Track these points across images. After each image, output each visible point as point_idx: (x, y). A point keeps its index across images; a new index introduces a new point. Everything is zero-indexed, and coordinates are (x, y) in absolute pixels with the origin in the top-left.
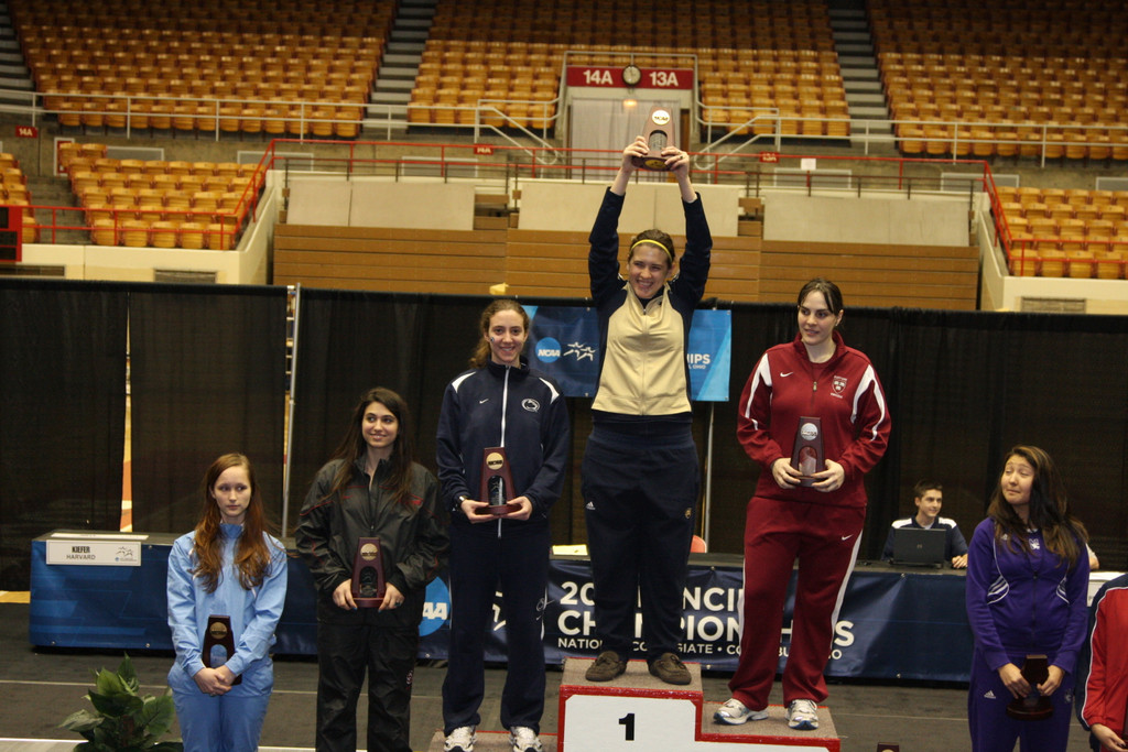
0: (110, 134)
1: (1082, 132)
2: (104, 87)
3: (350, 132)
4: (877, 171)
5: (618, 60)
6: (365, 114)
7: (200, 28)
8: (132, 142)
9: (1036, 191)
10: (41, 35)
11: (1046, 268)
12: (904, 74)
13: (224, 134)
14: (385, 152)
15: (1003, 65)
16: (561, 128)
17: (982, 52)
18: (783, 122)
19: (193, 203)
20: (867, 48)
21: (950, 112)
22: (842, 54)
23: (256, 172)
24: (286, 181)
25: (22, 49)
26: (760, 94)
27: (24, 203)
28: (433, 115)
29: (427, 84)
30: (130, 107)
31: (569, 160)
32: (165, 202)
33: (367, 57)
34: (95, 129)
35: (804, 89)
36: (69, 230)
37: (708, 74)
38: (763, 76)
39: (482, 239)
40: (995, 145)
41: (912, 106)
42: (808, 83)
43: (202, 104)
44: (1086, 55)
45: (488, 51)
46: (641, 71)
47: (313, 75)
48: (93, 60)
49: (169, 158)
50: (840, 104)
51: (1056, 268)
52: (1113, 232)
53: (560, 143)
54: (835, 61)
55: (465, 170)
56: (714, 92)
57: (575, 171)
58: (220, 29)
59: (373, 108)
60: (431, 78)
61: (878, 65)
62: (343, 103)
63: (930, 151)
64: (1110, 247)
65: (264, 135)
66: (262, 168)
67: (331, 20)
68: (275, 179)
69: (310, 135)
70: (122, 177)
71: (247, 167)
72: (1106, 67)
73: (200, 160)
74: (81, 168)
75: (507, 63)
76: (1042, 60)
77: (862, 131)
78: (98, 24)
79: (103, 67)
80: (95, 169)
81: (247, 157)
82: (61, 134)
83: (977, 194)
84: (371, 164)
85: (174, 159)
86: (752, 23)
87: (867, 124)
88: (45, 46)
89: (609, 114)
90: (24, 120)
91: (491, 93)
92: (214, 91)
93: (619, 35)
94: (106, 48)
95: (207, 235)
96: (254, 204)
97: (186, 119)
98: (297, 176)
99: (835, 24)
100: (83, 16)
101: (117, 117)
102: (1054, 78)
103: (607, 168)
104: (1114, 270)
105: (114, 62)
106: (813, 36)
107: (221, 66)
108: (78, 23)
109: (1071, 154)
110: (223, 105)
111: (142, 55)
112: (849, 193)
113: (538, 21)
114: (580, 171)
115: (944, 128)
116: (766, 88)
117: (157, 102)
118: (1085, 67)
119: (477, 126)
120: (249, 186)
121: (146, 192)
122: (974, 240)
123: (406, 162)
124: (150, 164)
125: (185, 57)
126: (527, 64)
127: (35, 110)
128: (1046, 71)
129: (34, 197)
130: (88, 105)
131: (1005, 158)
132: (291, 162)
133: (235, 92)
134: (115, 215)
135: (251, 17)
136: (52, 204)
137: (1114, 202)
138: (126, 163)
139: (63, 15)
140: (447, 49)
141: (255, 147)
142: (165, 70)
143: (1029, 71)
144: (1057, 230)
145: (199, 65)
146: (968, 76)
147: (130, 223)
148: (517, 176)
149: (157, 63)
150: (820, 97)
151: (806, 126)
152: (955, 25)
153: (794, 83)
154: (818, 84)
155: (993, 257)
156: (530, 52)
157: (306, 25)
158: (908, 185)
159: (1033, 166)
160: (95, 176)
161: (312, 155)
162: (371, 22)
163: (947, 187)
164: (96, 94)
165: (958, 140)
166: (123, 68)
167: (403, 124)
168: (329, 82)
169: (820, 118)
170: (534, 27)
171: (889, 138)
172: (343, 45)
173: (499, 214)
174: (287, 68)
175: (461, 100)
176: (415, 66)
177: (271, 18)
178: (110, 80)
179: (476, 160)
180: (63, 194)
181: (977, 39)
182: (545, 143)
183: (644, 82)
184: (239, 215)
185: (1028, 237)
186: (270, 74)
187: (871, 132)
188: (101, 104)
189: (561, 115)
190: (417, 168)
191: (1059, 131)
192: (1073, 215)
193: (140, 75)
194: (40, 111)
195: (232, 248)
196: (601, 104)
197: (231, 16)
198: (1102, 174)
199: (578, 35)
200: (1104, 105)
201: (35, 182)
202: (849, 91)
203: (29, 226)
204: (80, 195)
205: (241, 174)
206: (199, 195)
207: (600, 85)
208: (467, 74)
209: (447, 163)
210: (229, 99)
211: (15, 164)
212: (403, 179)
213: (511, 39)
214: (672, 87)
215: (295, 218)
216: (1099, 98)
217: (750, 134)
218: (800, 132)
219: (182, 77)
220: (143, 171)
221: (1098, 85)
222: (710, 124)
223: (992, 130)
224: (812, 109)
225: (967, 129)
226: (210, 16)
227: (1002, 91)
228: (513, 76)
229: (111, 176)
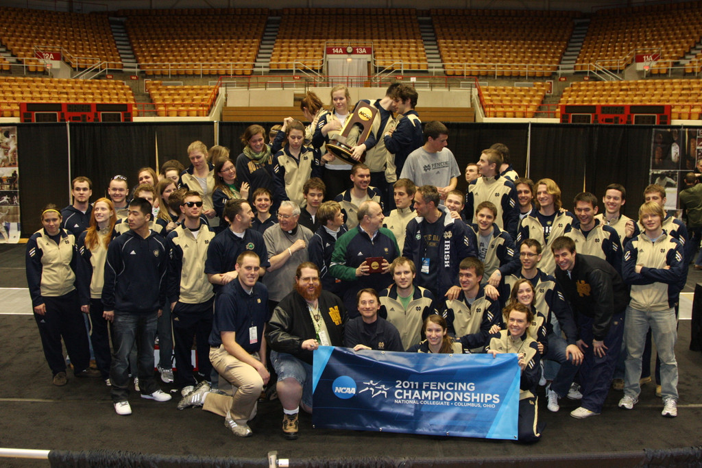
0: (164, 77)
1: (509, 66)
2: (161, 61)
3: (249, 73)
4: (438, 82)
5: (344, 44)
6: (254, 66)
7: (195, 38)
8: (171, 80)
9: (493, 87)
10: (139, 43)
11: (498, 114)
12: (446, 47)
13: (204, 75)
14: (261, 79)
15: (481, 43)
16: (325, 69)
17: (473, 39)
18: (404, 65)
19: (193, 100)
20: (434, 38)
21: (463, 60)
22: (424, 41)
23: (215, 88)
24: (226, 91)
25: (132, 49)
26: (396, 55)
27: (133, 102)
28: (278, 66)
29: (276, 55)
30: (170, 67)
31: (328, 80)
32: (183, 100)
33: (254, 46)
34: (158, 76)
35: (411, 53)
36: (150, 112)
37: (377, 49)
38: (397, 49)
40: (479, 72)
41: (450, 58)
42: (413, 51)
43: (195, 65)
44: (510, 40)
45: (298, 42)
46: (353, 48)
47: (235, 53)
48: (157, 51)
49: (184, 85)
50: (424, 58)
51: (501, 114)
52: (521, 101)
53: (324, 74)
54: (422, 43)
56: (379, 55)
58: (202, 38)
59: (257, 64)
60: (277, 53)
61: (437, 44)
62: (246, 63)
63: (457, 74)
64: (520, 107)
65: (218, 75)
66: (217, 87)
67: (241, 34)
68: (222, 90)
69: (234, 74)
70: (167, 92)
71: (212, 87)
72: (517, 44)
73: (195, 85)
74: (153, 89)
75: (305, 47)
76: (494, 41)
77: (432, 68)
78: (159, 39)
79: (160, 54)
80: (158, 89)
81: (212, 83)
82: (146, 78)
83: (473, 89)
85: (186, 85)
86: (392, 30)
87: (434, 65)
88: (140, 47)
89: (342, 64)
90: (133, 74)
91: (299, 57)
92: (200, 60)
93: (345, 36)
94: (162, 47)
95: (198, 111)
96: (214, 100)
97: (190, 71)
98: (230, 90)
99: (422, 30)
100: (153, 36)
101: (166, 71)
102: (499, 48)
104: (521, 115)
105: (164, 51)
106: (414, 34)
107: (202, 51)
108: (152, 39)
109: (506, 75)
110: (203, 65)
111: (174, 49)
112: (428, 89)
113: (316, 32)
115: (461, 66)
116: (398, 53)
117: (180, 65)
118: (510, 44)
119: (294, 69)
120: (213, 93)
121: (176, 97)
122: (472, 105)
124: (177, 87)
125: (190, 49)
126: (312, 47)
127: (137, 70)
128: (496, 45)
129: (137, 100)
130: (155, 67)
131: (483, 76)
132: (227, 84)
133: (207, 60)
134: (165, 106)
135: (213, 34)
136: (142, 102)
137: (521, 91)
138: (169, 87)
139: (146, 36)
140: (283, 42)
141: (215, 80)
142: (183, 54)
143: (490, 45)
144: (501, 101)
145: (195, 51)
146: (469, 48)
147: (171, 108)
149: (180, 51)
150: (417, 56)
151: (412, 66)
152: (464, 30)
153: (408, 51)
154: (416, 51)
155: (479, 111)
156: (313, 42)
157: (232, 36)
158: (448, 86)
159: (492, 79)
160: (158, 92)
161: (235, 82)
162: (256, 34)
163: (463, 87)
164: (158, 63)
165: (466, 70)
166: (168, 54)
167: (268, 70)
168: (241, 56)
169: (417, 63)
170: (314, 34)
171: (442, 70)
172: (246, 42)
174: (226, 51)
175: (288, 60)
176: (271, 49)
177: (220, 34)
178: (163, 58)
180: (147, 99)
181: (472, 35)
182: (319, 75)
183: (354, 52)
184: (209, 104)
185: (491, 103)
186: (220, 53)
187: (435, 67)
188: (160, 67)
189: (325, 64)
190: (274, 85)
191: (501, 66)
192: (507, 96)
193: (174, 56)
194: (139, 70)
195: (207, 116)
196: (339, 60)
197: (206, 34)
198: (516, 81)
199: (330, 36)
200: (517, 57)
201: (137, 95)
202: (427, 54)
203: (135, 110)
204: (153, 99)
205: (210, 89)
206: (195, 97)
207: (338, 54)
208: (290, 51)
209: (284, 83)
210: (205, 63)
211: (130, 89)
213: (306, 38)
214: (364, 53)
215: (230, 104)
216: (515, 54)
217: (393, 69)
218: (410, 68)
219: (189, 56)
220: (175, 90)
221: (514, 50)
222: (378, 66)
223: (478, 66)
224: (414, 60)
225: (469, 66)
226: (198, 34)
227: (481, 52)
228: (307, 51)
229: (164, 92)
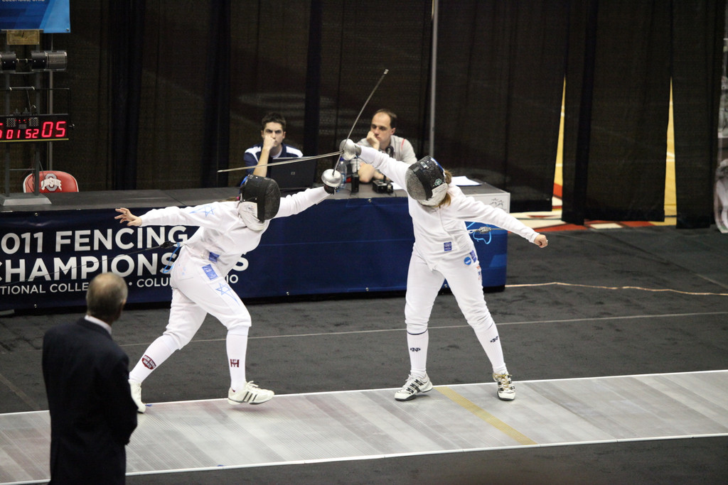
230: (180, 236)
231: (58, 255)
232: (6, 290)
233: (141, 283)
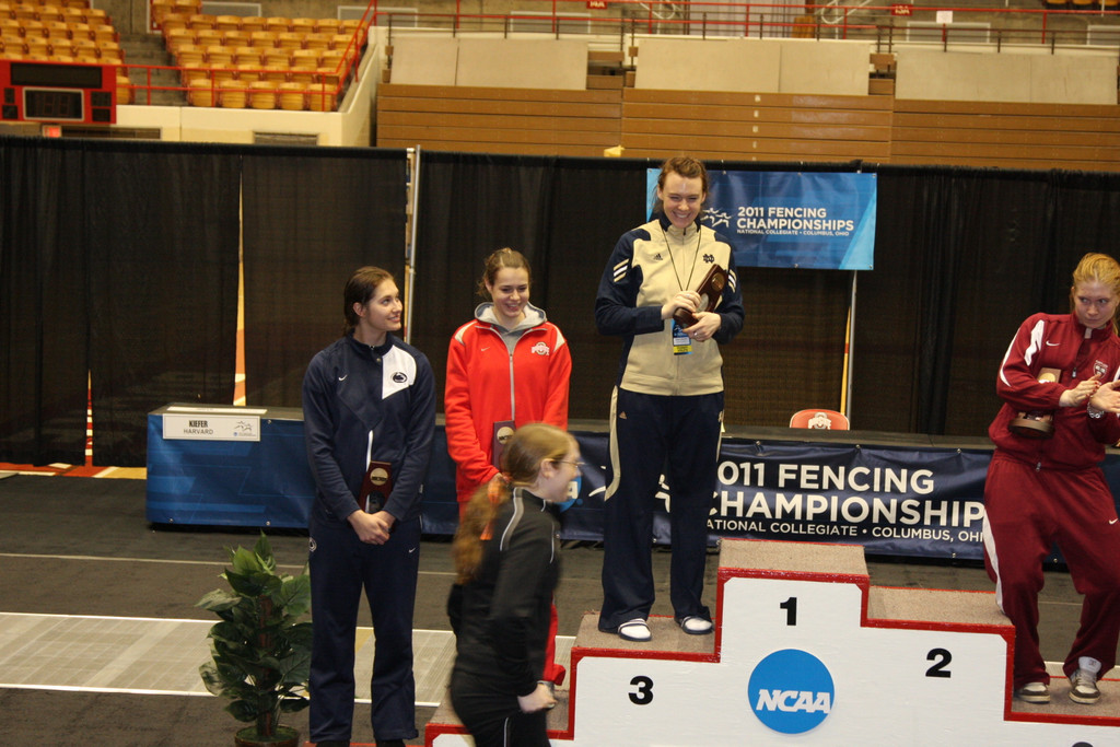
19: (294, 61)
23: (358, 28)
27: (117, 62)
36: (164, 91)
39: (595, 99)
49: (267, 15)
55: (577, 25)
57: (692, 26)
66: (364, 25)
70: (217, 34)
73: (299, 16)
74: (175, 24)
80: (190, 26)
84: (478, 20)
85: (273, 16)
95: (308, 95)
103: (728, 23)
114: (701, 26)
120: (351, 43)
121: (244, 50)
123: (515, 17)
124: (247, 20)
129: (127, 56)
132: (394, 18)
134: (211, 75)
136: (145, 63)
138: (222, 19)
147: (227, 83)
148: (633, 32)
160: (190, 33)
161: (415, 10)
173: (613, 72)
179: (589, 15)
180: (157, 52)
190: (529, 24)
195: (334, 110)
201: (127, 39)
203: (123, 86)
204: (175, 53)
206: (299, 53)
209: (559, 18)
211: (106, 21)
212: (513, 36)
220: (240, 28)
229: (206, 33)
230: (925, 482)
231: (781, 490)
232: (722, 524)
233: (877, 532)
